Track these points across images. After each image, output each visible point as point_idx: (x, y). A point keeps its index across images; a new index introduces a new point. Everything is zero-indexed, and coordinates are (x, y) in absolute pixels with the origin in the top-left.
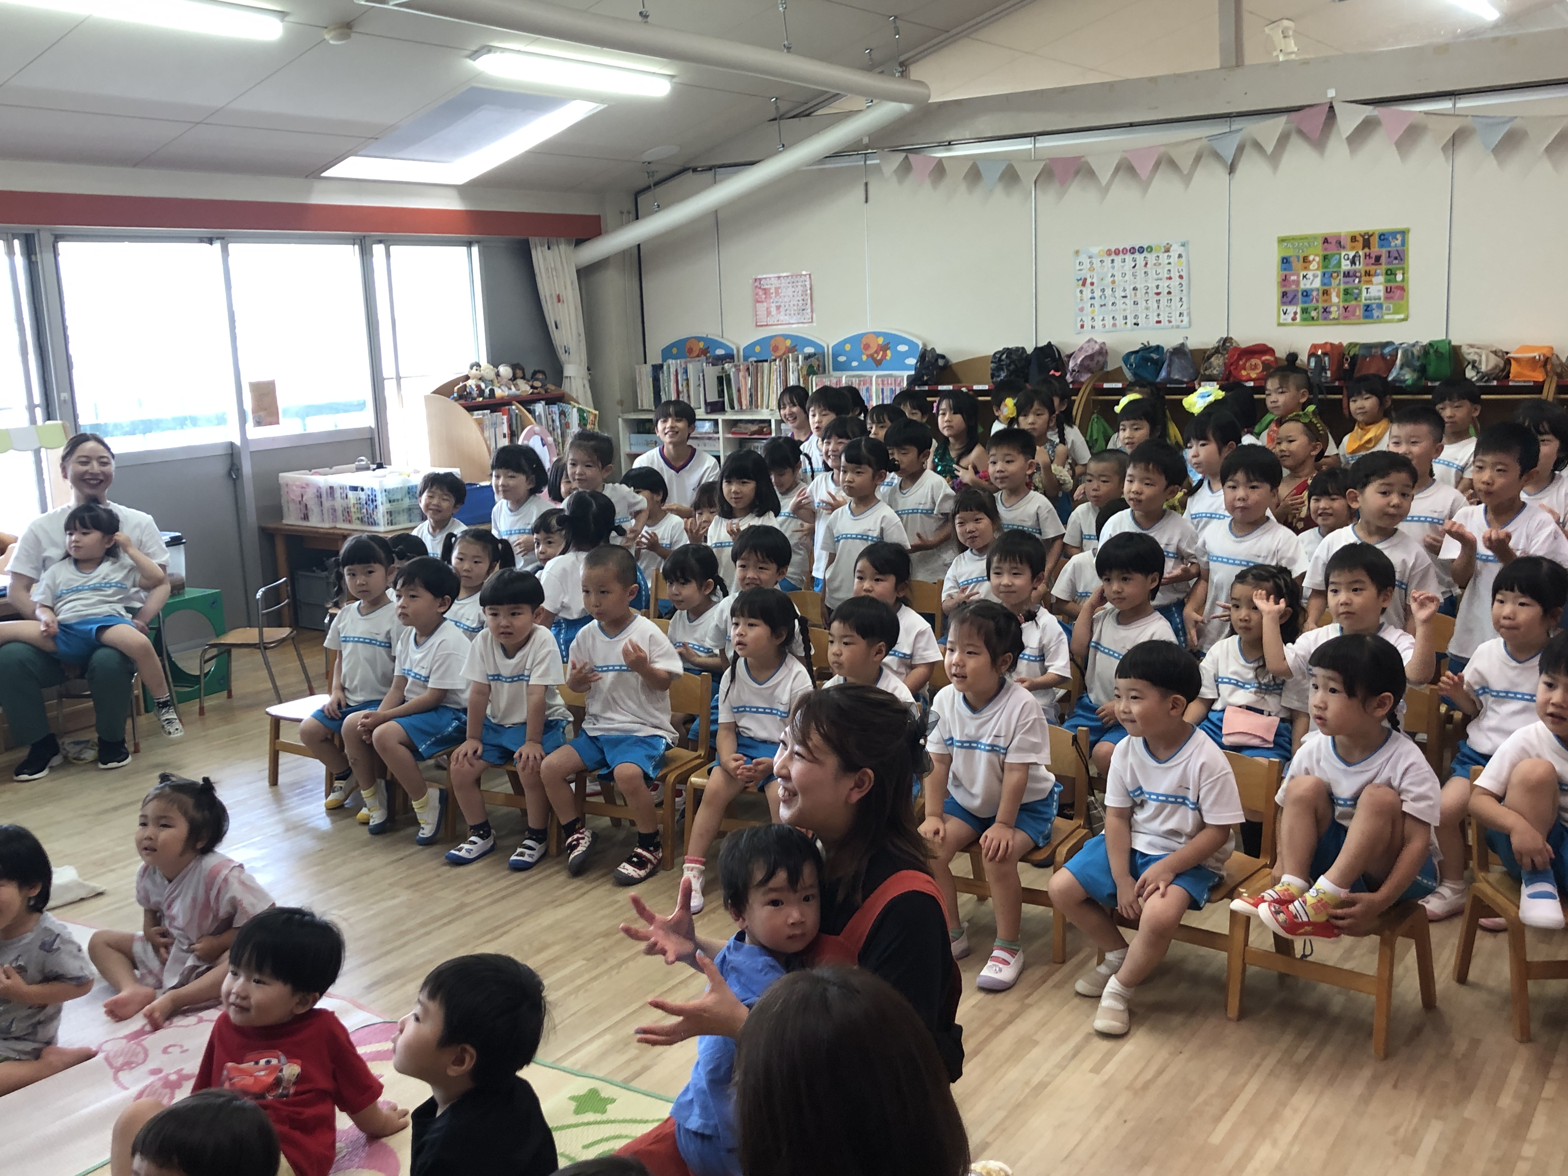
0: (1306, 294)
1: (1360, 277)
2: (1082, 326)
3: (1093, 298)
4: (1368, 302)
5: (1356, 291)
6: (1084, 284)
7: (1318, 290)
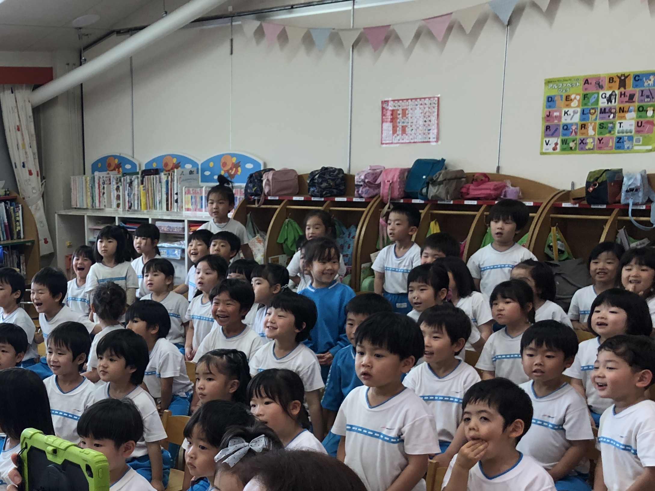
0: (566, 127)
1: (615, 114)
4: (621, 135)
5: (610, 125)
7: (577, 124)
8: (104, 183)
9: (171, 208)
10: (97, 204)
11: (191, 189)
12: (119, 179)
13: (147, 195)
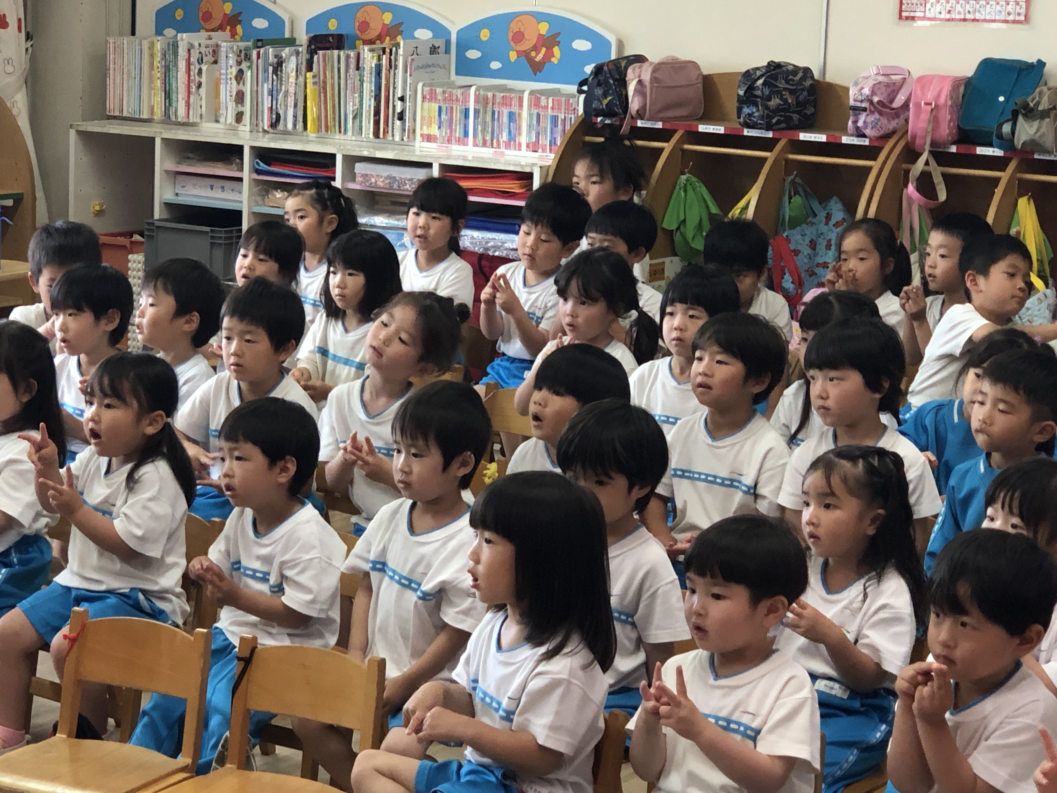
8: (200, 61)
9: (386, 132)
10: (182, 111)
11: (439, 90)
12: (243, 54)
13: (322, 95)
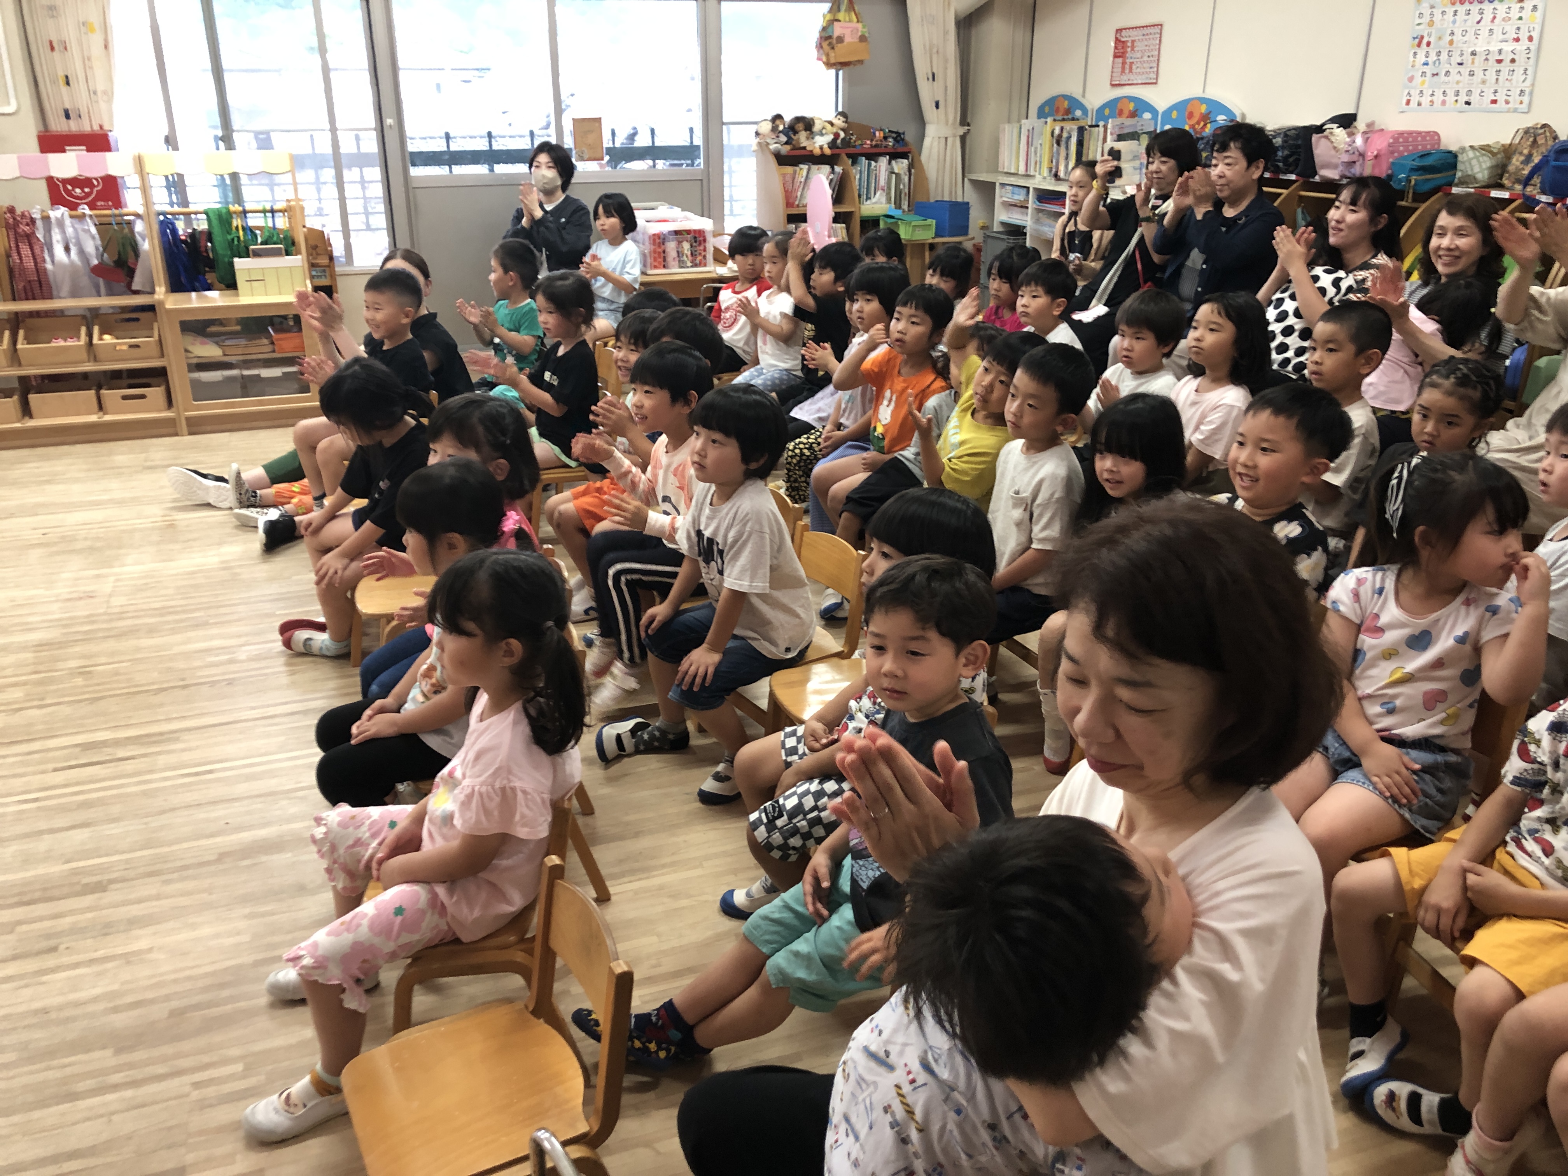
2: (1408, 102)
3: (1426, 64)
6: (1419, 45)
